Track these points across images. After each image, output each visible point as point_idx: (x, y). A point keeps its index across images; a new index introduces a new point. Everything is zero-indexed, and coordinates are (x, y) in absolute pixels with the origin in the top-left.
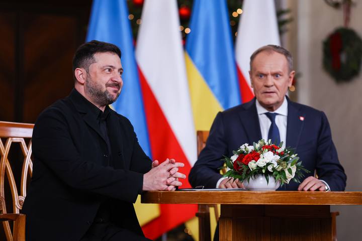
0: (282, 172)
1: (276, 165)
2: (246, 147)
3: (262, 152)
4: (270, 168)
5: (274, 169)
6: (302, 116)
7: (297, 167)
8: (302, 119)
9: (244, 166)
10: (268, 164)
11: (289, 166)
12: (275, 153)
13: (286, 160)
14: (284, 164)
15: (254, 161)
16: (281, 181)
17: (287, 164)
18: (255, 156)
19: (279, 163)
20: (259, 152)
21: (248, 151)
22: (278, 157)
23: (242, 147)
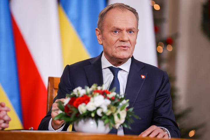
0: (111, 117)
1: (105, 110)
2: (78, 91)
3: (93, 96)
4: (99, 113)
5: (103, 113)
6: (143, 75)
7: (128, 113)
8: (143, 77)
9: (74, 109)
10: (98, 108)
11: (119, 111)
12: (106, 97)
13: (116, 105)
14: (114, 108)
15: (84, 104)
16: (110, 126)
17: (117, 109)
18: (86, 99)
19: (109, 108)
20: (90, 96)
21: (79, 95)
22: (108, 102)
23: (75, 91)
